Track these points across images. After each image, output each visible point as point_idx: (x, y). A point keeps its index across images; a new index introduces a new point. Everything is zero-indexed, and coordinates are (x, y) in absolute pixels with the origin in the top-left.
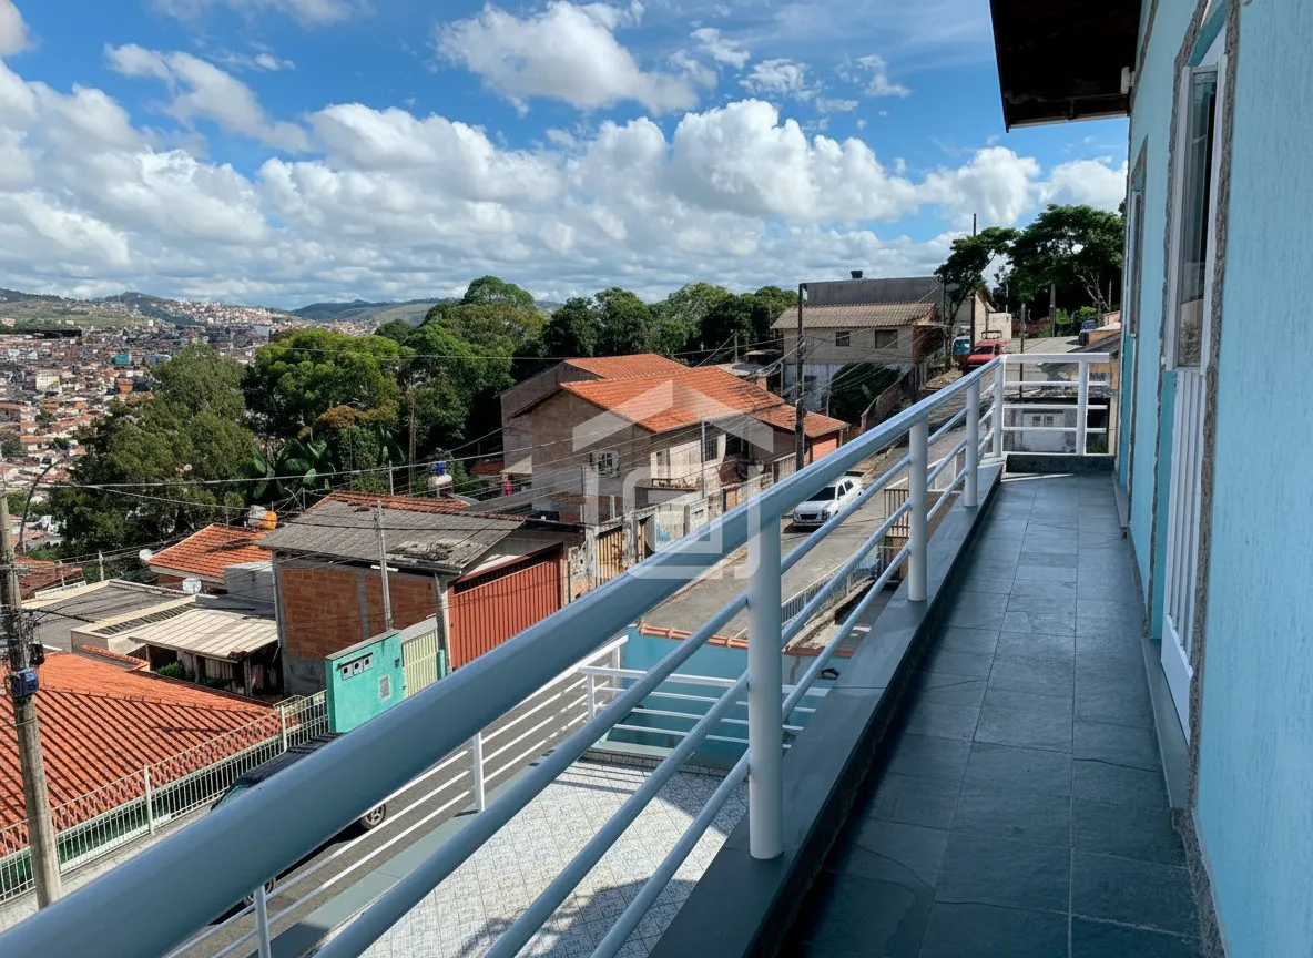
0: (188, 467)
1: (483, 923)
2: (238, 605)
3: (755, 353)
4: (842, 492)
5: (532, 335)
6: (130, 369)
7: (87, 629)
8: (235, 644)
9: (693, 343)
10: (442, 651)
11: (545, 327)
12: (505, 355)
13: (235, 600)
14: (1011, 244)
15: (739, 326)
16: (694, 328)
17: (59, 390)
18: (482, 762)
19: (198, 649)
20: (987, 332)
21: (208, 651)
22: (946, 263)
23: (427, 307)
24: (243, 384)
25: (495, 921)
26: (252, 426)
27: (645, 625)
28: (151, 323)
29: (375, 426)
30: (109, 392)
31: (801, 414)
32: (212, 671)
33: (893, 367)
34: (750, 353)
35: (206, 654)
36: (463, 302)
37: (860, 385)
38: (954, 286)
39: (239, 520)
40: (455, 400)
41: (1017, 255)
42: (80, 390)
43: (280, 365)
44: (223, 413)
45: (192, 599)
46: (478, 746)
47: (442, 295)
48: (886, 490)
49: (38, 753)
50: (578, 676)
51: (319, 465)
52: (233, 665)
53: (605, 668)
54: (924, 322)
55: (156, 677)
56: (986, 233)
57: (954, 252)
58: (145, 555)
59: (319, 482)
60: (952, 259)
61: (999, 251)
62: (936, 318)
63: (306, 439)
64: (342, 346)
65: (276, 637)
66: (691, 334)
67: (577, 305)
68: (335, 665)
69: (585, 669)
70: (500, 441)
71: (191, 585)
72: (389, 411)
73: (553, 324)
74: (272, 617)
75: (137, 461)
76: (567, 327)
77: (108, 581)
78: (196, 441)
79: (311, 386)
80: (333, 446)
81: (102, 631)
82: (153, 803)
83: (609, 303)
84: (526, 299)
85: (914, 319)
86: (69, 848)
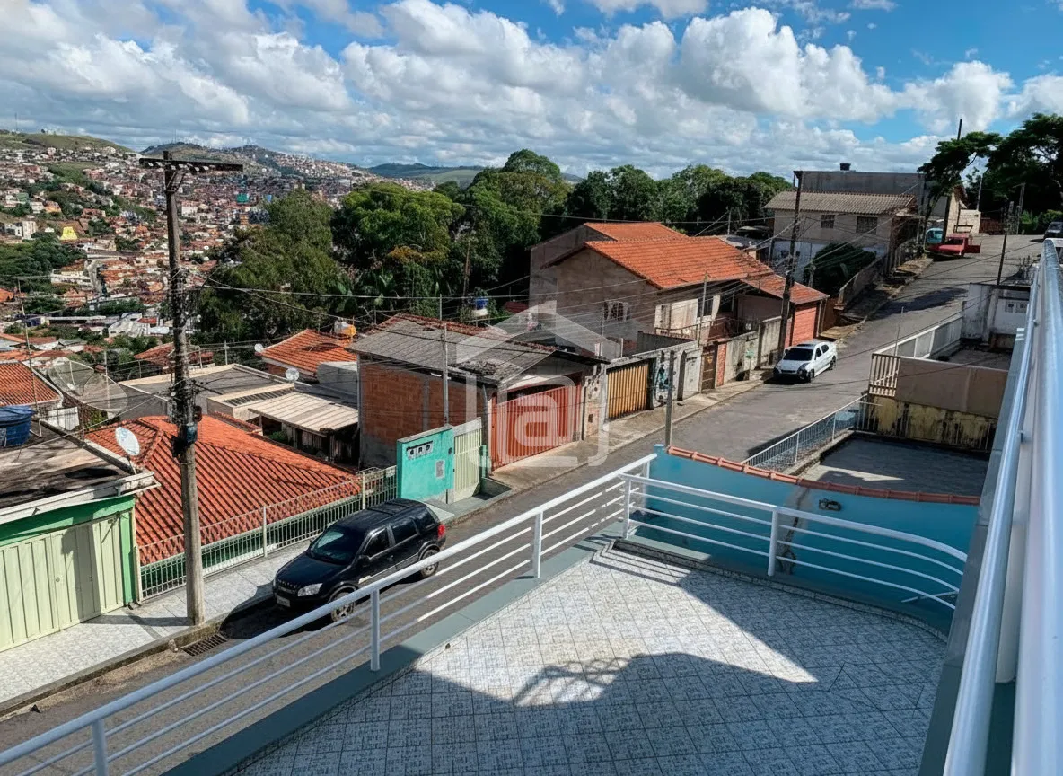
0: (288, 285)
1: (541, 667)
2: (324, 393)
3: (748, 228)
4: (819, 353)
5: (560, 200)
6: (247, 205)
7: (219, 399)
8: (324, 422)
9: (692, 216)
10: (485, 447)
11: (569, 195)
12: (534, 216)
13: (323, 389)
14: (992, 148)
15: (733, 204)
16: (694, 205)
17: (198, 217)
18: (541, 538)
19: (298, 423)
20: (958, 226)
21: (304, 425)
22: (929, 161)
23: (475, 173)
24: (333, 223)
25: (552, 668)
26: (335, 256)
27: (672, 448)
28: (264, 170)
29: (430, 265)
30: (232, 223)
31: (789, 283)
32: (306, 440)
33: (871, 250)
34: (744, 228)
35: (302, 427)
36: (502, 170)
37: (839, 263)
38: (933, 183)
39: (327, 328)
40: (493, 250)
41: (995, 159)
42: (212, 219)
43: (361, 211)
44: (316, 244)
45: (292, 385)
46: (539, 525)
47: (484, 164)
48: (874, 355)
49: (194, 484)
50: (616, 480)
51: (387, 291)
52: (323, 439)
53: (638, 476)
54: (901, 213)
55: (266, 440)
56: (971, 137)
57: (938, 153)
58: (258, 348)
59: (385, 305)
60: (935, 160)
61: (980, 154)
62: (913, 210)
63: (378, 272)
64: (406, 200)
65: (356, 420)
66: (690, 209)
67: (597, 178)
68: (405, 447)
69: (622, 476)
70: (527, 286)
71: (292, 375)
72: (441, 254)
73: (576, 193)
74: (354, 405)
75: (252, 276)
76: (587, 197)
77: (233, 365)
78: (296, 265)
79: (383, 228)
80: (399, 278)
81: (229, 402)
82: (268, 534)
83: (623, 178)
84: (553, 170)
85: (892, 210)
86: (209, 558)
